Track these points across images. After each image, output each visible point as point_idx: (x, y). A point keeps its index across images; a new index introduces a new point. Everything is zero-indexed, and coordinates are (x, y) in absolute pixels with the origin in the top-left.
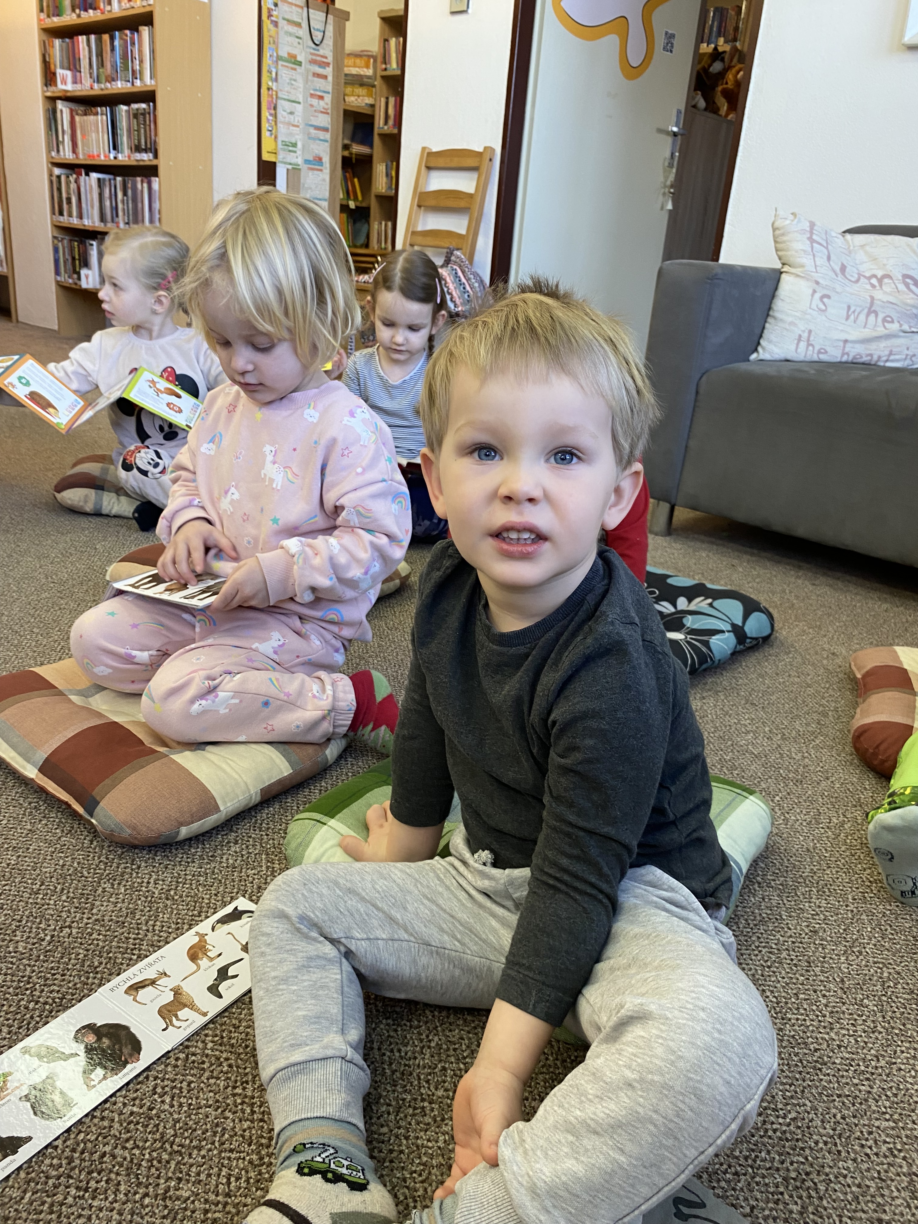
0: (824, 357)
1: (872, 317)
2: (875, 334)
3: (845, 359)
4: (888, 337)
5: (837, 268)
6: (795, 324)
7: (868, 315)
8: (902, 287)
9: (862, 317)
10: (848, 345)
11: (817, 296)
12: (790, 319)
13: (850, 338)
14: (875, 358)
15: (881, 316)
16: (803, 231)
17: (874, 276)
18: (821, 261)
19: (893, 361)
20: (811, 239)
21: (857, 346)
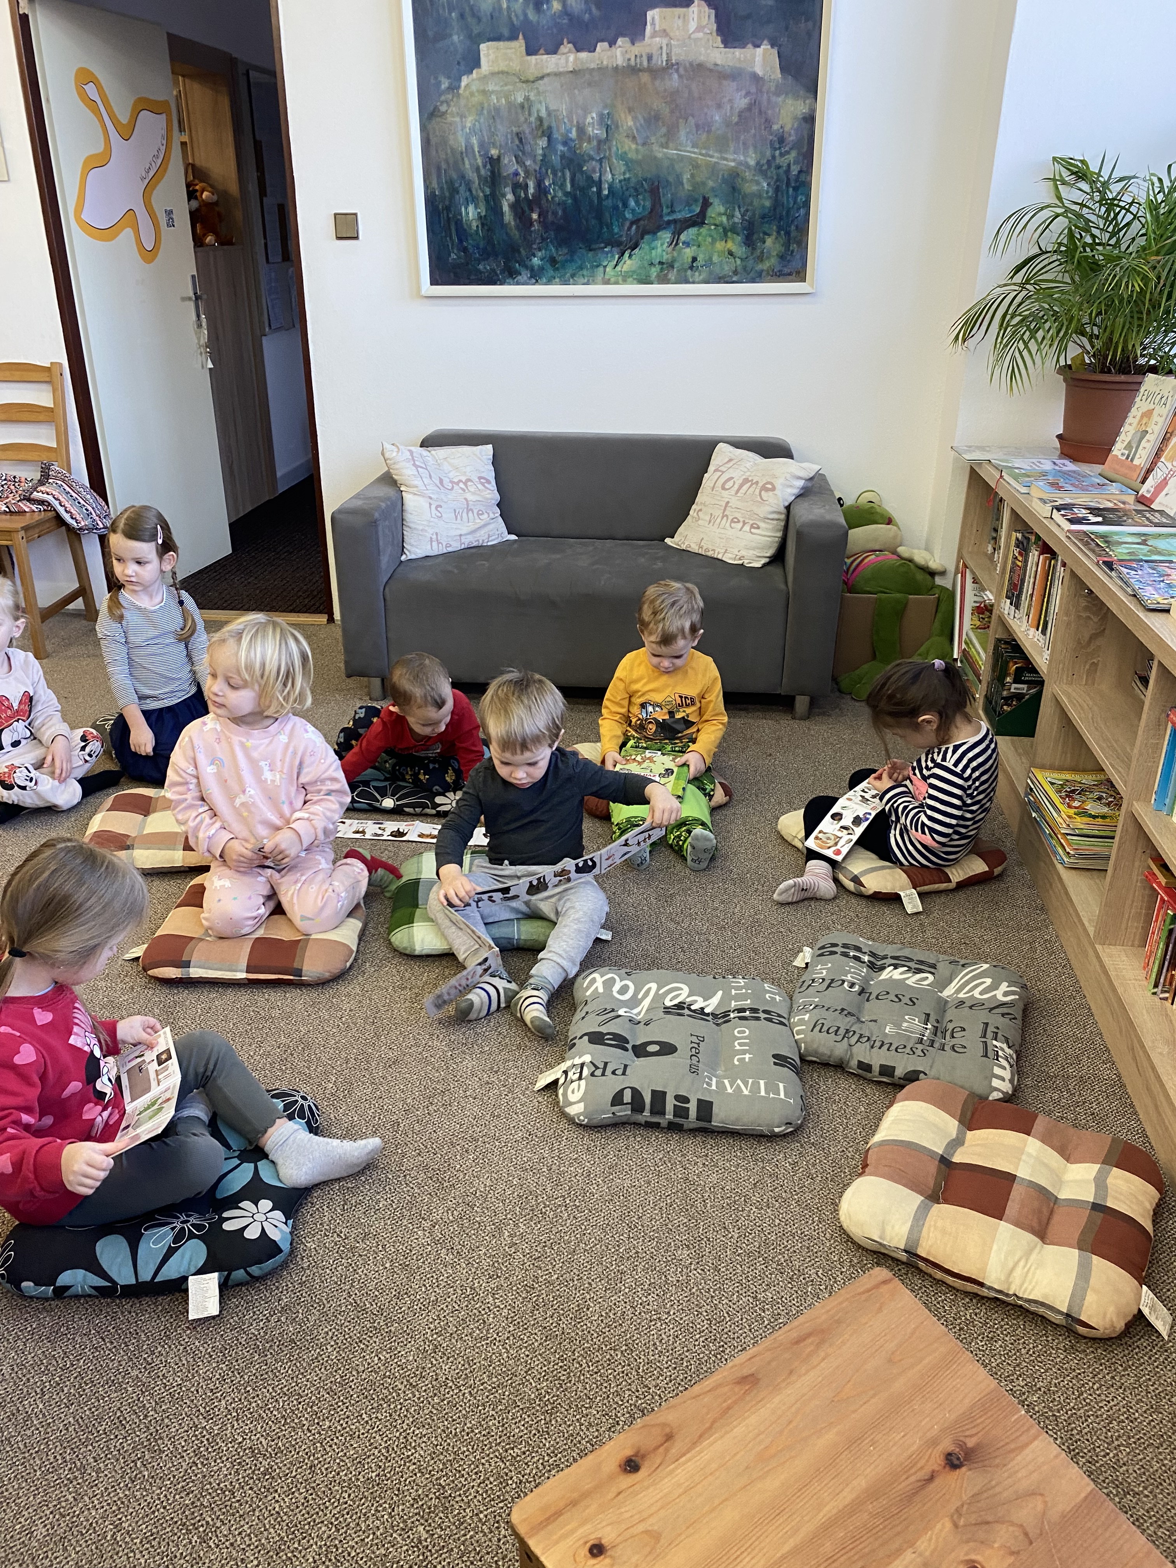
0: (450, 549)
1: (470, 514)
2: (477, 526)
3: (463, 547)
4: (485, 526)
5: (438, 482)
6: (426, 531)
7: (467, 514)
8: (480, 486)
9: (465, 515)
10: (462, 538)
11: (433, 507)
12: (421, 528)
13: (463, 532)
14: (481, 542)
15: (475, 512)
16: (407, 460)
17: (460, 481)
18: (427, 481)
19: (492, 541)
20: (414, 465)
21: (468, 536)
